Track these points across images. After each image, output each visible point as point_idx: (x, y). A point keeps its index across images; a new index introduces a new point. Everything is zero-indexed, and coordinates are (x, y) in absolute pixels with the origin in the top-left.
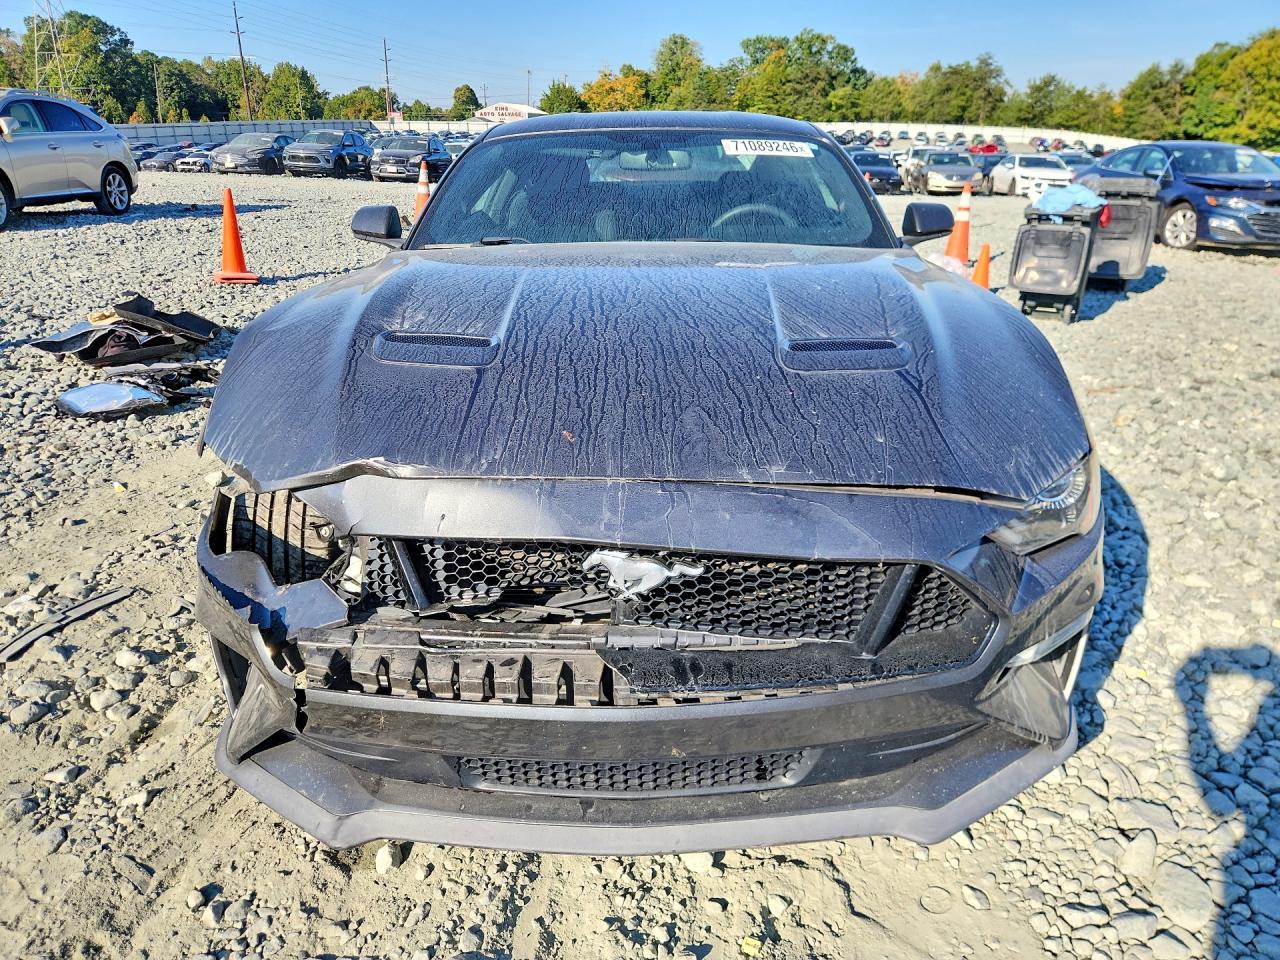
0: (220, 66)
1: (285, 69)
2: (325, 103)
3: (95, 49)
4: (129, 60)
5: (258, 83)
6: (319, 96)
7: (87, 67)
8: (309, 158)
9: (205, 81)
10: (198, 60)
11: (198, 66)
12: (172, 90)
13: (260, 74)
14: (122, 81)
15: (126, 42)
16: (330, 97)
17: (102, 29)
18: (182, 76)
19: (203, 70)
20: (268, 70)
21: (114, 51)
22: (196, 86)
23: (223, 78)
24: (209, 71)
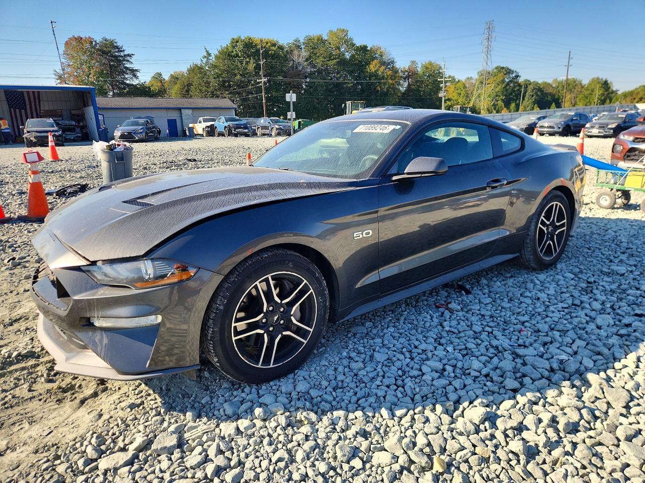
0: (560, 83)
1: (596, 81)
2: (614, 97)
3: (503, 81)
4: (516, 84)
5: (578, 88)
6: (613, 92)
7: (497, 90)
8: (550, 127)
9: (550, 90)
10: (550, 81)
11: (549, 84)
12: (533, 96)
13: (581, 84)
14: (511, 94)
15: (517, 76)
16: (619, 93)
17: (509, 71)
18: (540, 89)
19: (551, 86)
20: (585, 82)
21: (511, 81)
22: (545, 93)
23: (560, 88)
24: (554, 86)
